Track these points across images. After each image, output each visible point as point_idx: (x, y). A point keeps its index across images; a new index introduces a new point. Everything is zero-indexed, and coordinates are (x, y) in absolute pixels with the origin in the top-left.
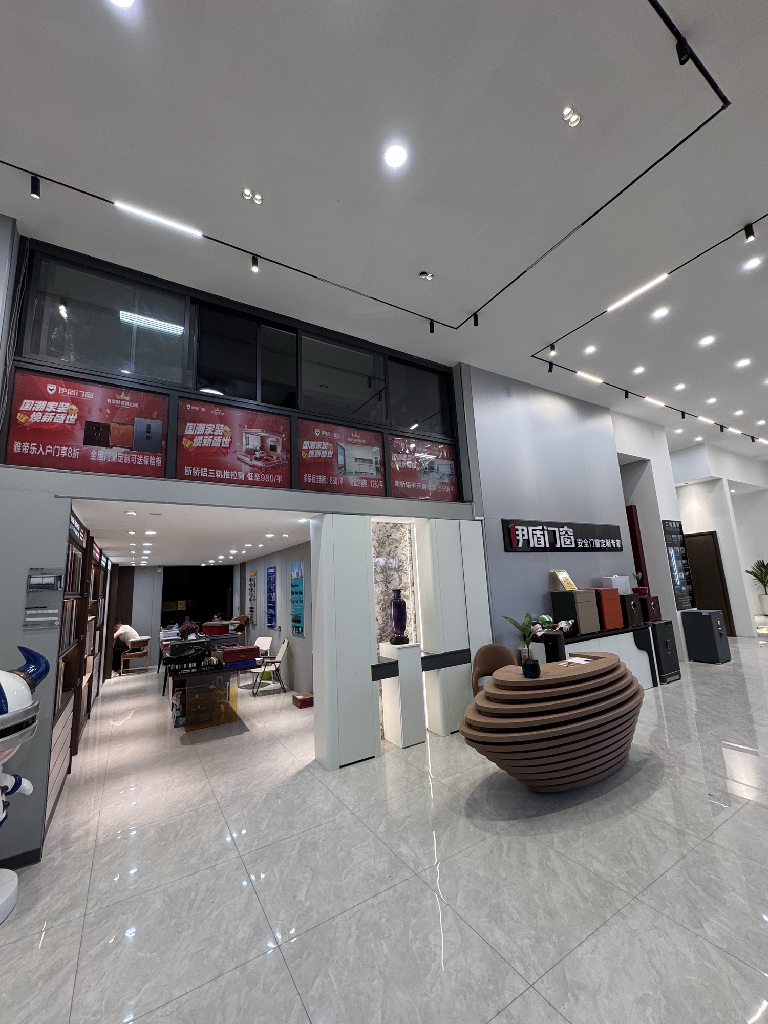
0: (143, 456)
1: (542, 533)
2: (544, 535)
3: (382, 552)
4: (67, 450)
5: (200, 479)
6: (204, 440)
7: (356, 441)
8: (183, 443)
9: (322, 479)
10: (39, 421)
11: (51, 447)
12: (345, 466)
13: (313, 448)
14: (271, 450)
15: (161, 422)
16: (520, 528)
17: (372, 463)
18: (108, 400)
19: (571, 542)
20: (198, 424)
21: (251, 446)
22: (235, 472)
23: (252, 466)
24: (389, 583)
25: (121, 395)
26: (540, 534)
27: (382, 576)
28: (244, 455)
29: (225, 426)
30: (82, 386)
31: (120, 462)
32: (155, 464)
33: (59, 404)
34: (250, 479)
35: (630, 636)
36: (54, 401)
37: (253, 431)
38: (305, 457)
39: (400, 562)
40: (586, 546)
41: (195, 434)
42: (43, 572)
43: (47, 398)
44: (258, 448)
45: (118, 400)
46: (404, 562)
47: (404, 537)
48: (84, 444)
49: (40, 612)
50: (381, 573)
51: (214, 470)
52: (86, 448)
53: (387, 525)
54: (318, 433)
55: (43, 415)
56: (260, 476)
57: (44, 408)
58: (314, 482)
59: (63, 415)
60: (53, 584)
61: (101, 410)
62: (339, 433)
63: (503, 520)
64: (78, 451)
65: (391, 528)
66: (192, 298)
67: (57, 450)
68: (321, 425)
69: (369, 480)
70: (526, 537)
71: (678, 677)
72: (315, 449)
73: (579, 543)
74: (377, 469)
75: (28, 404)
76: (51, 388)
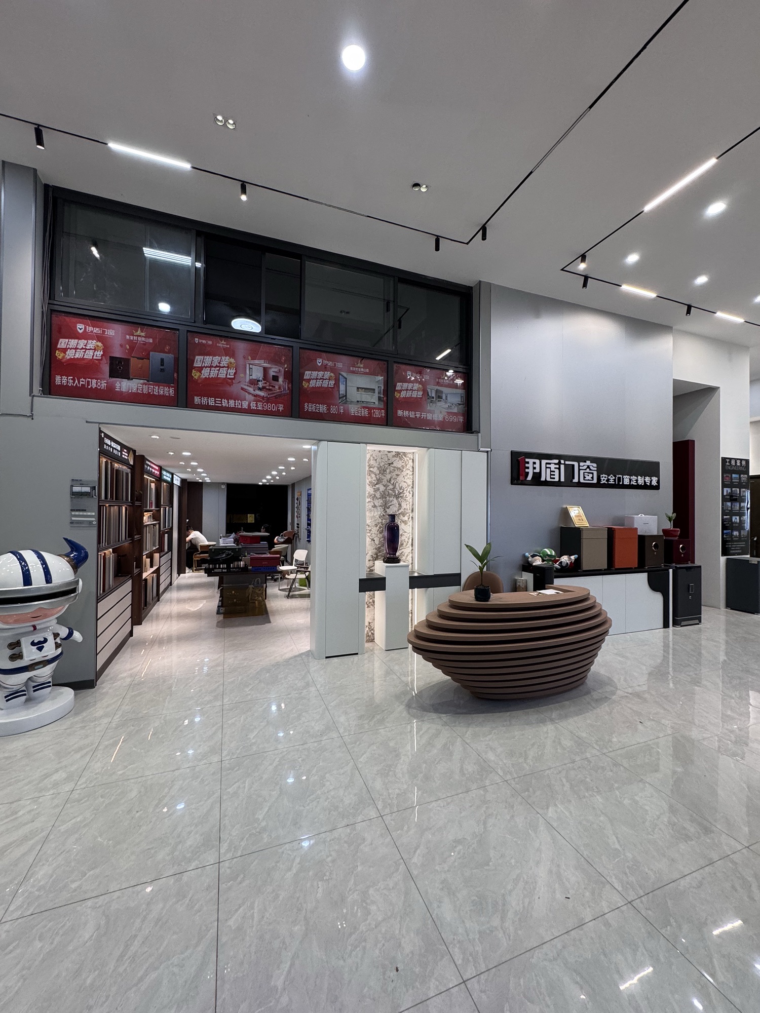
0: (159, 387)
1: (557, 466)
2: (559, 469)
3: (383, 479)
4: (97, 382)
5: (207, 408)
6: (212, 371)
7: (359, 370)
8: (193, 375)
9: (323, 408)
10: (73, 357)
11: (84, 380)
12: (346, 396)
13: (315, 378)
14: (273, 380)
15: (173, 356)
16: (531, 461)
17: (374, 393)
18: (127, 336)
19: (592, 478)
20: (205, 357)
21: (254, 377)
22: (239, 402)
23: (255, 396)
24: (388, 508)
25: (137, 331)
26: (555, 468)
27: (381, 501)
28: (248, 386)
29: (230, 358)
30: (105, 324)
31: (140, 392)
32: (169, 394)
33: (87, 342)
34: (253, 408)
35: (644, 576)
36: (83, 339)
37: (256, 362)
38: (306, 386)
39: (401, 489)
40: (612, 482)
41: (203, 366)
42: (81, 482)
43: (78, 337)
44: (261, 379)
45: (136, 336)
46: (405, 490)
47: (406, 466)
48: (110, 377)
49: (81, 513)
50: (380, 498)
51: (220, 400)
52: (112, 380)
53: (389, 454)
54: (319, 363)
55: (76, 351)
56: (263, 405)
57: (76, 345)
58: (314, 411)
59: (91, 351)
60: (90, 493)
61: (121, 346)
62: (342, 362)
63: (512, 453)
64: (105, 383)
65: (394, 456)
66: (197, 231)
67: (88, 382)
68: (324, 354)
69: (370, 409)
70: (537, 470)
71: (697, 621)
72: (317, 379)
73: (602, 479)
74: (380, 399)
75: (63, 342)
76: (80, 328)
